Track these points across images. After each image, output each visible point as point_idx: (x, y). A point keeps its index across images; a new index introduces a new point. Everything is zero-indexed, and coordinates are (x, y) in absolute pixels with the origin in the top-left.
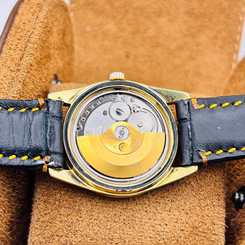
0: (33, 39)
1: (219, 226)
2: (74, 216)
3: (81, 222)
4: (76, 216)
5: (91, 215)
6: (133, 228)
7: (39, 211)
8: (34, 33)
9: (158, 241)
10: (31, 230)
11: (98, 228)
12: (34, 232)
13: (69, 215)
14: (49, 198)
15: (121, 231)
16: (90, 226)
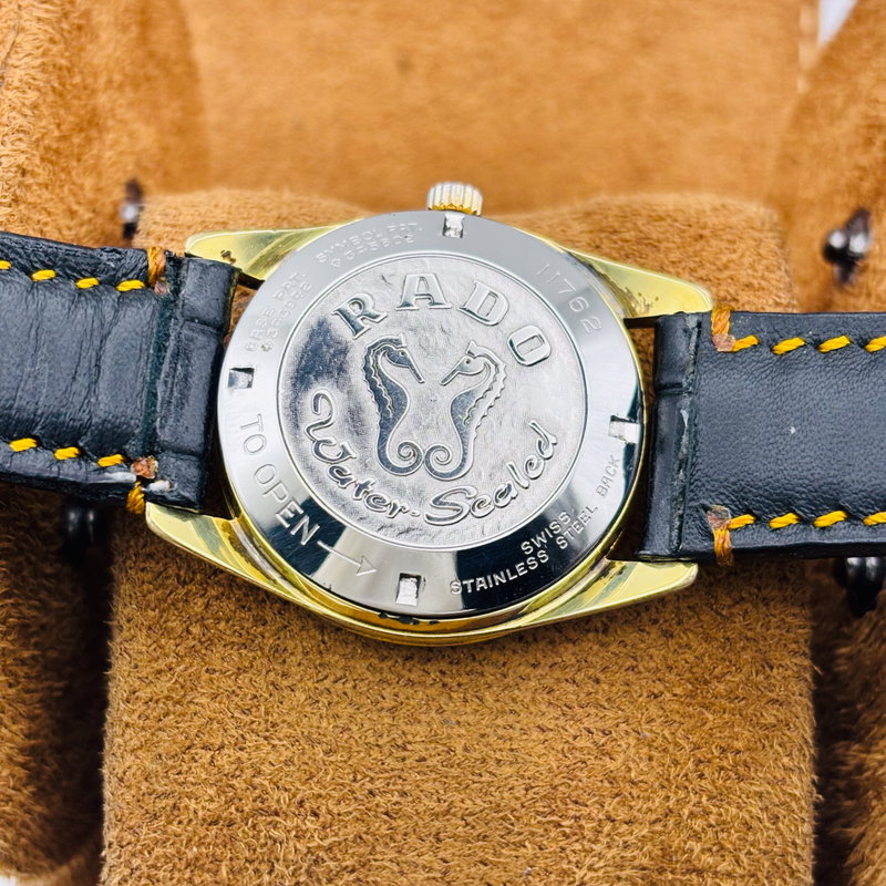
0: (19, 73)
1: (789, 672)
2: (260, 672)
3: (286, 692)
4: (267, 672)
5: (320, 665)
6: (475, 700)
7: (133, 665)
8: (19, 49)
9: (571, 740)
10: (109, 732)
11: (351, 710)
12: (120, 740)
13: (240, 671)
14: (165, 615)
15: (433, 714)
16: (320, 704)
